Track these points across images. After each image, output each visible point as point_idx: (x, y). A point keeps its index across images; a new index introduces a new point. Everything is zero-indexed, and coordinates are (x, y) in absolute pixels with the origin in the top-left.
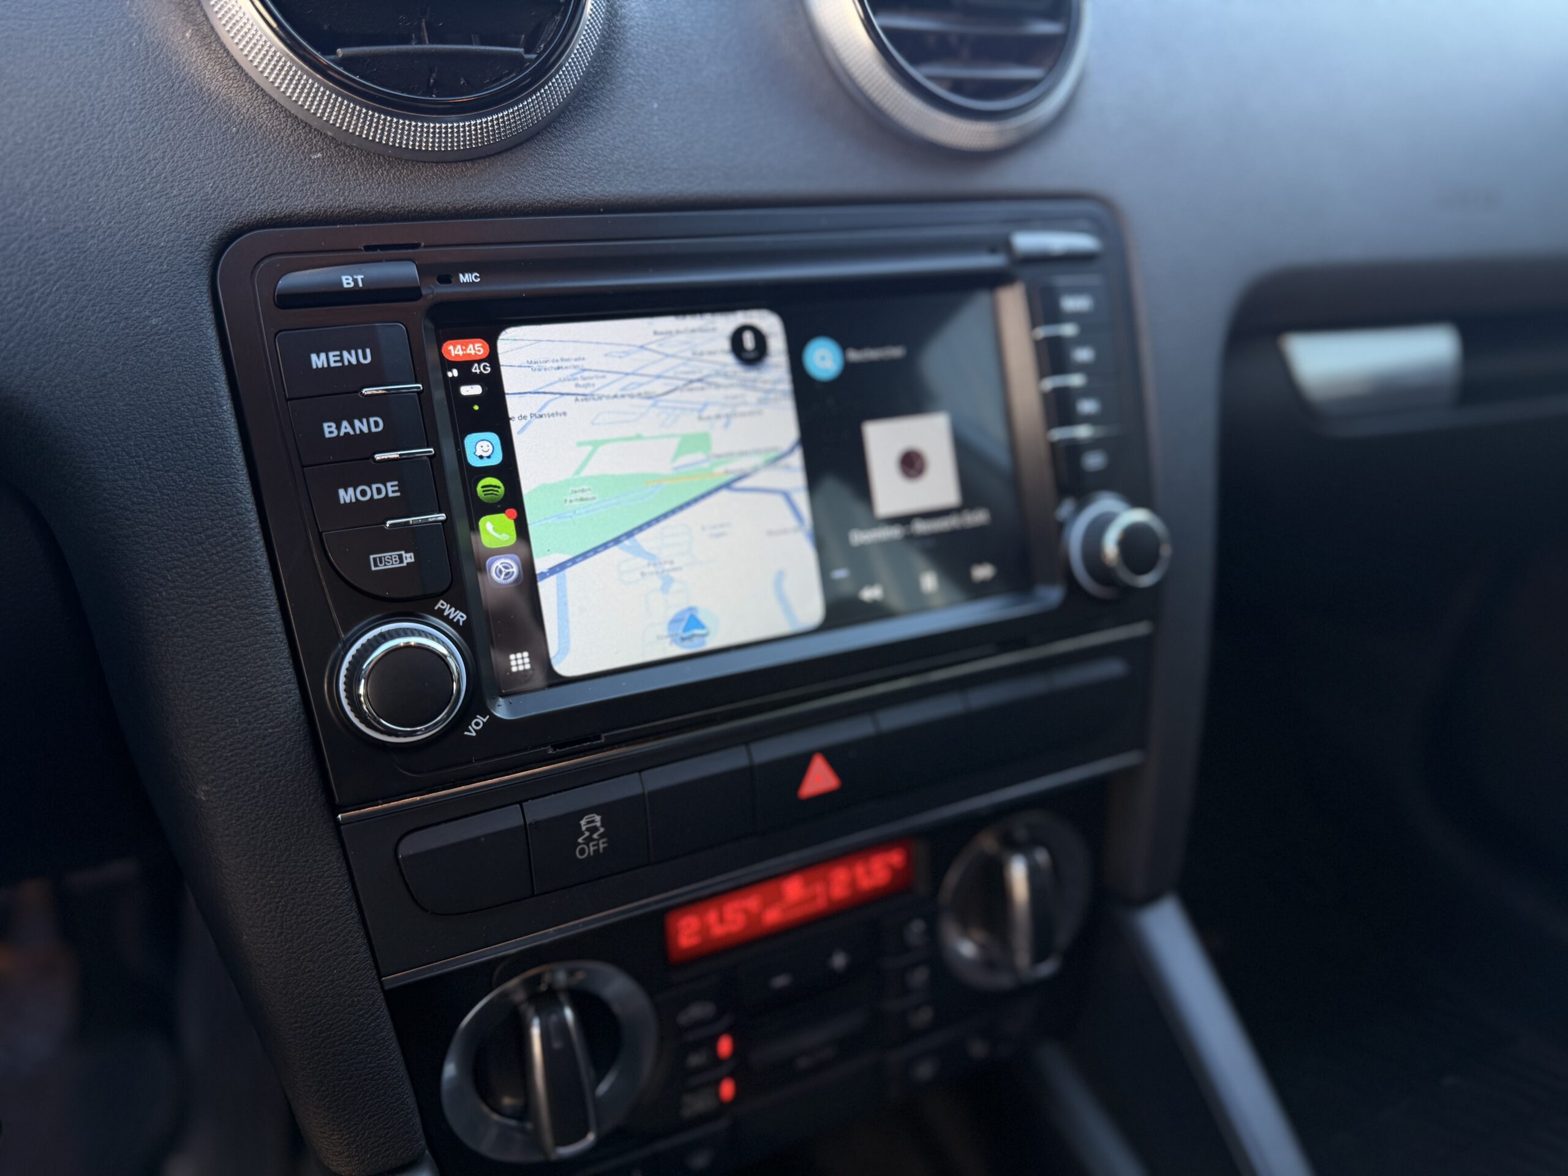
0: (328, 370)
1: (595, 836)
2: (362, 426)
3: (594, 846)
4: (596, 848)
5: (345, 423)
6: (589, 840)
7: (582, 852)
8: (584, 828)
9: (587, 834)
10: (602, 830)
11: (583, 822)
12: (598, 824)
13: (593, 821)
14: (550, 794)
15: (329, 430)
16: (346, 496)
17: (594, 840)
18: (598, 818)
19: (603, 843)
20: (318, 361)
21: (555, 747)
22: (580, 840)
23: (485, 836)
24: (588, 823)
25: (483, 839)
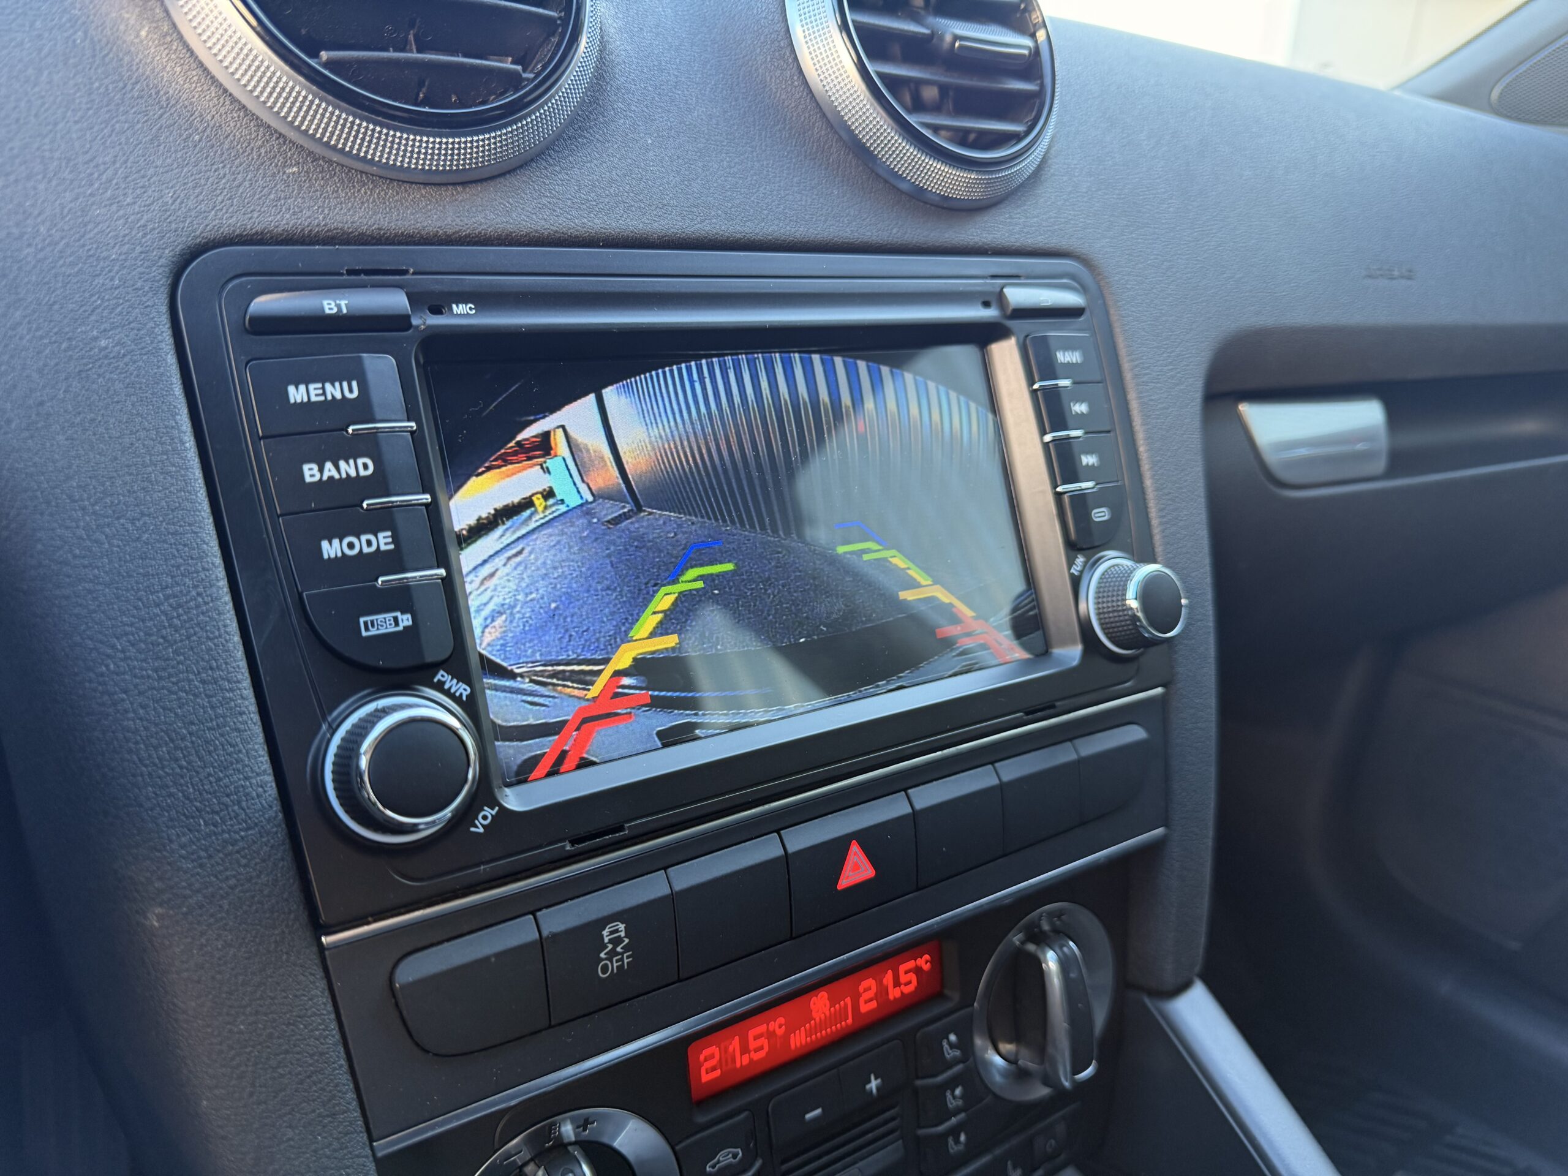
0: (309, 405)
1: (619, 949)
2: (348, 468)
3: (617, 961)
4: (620, 963)
5: (329, 465)
6: (612, 953)
7: (605, 969)
8: (606, 940)
9: (610, 946)
10: (627, 941)
11: (605, 933)
12: (623, 934)
13: (617, 931)
14: (566, 901)
15: (310, 473)
16: (331, 549)
17: (618, 954)
18: (622, 927)
19: (628, 957)
20: (297, 394)
21: (573, 843)
22: (602, 955)
23: (498, 955)
24: (612, 933)
25: (493, 960)
